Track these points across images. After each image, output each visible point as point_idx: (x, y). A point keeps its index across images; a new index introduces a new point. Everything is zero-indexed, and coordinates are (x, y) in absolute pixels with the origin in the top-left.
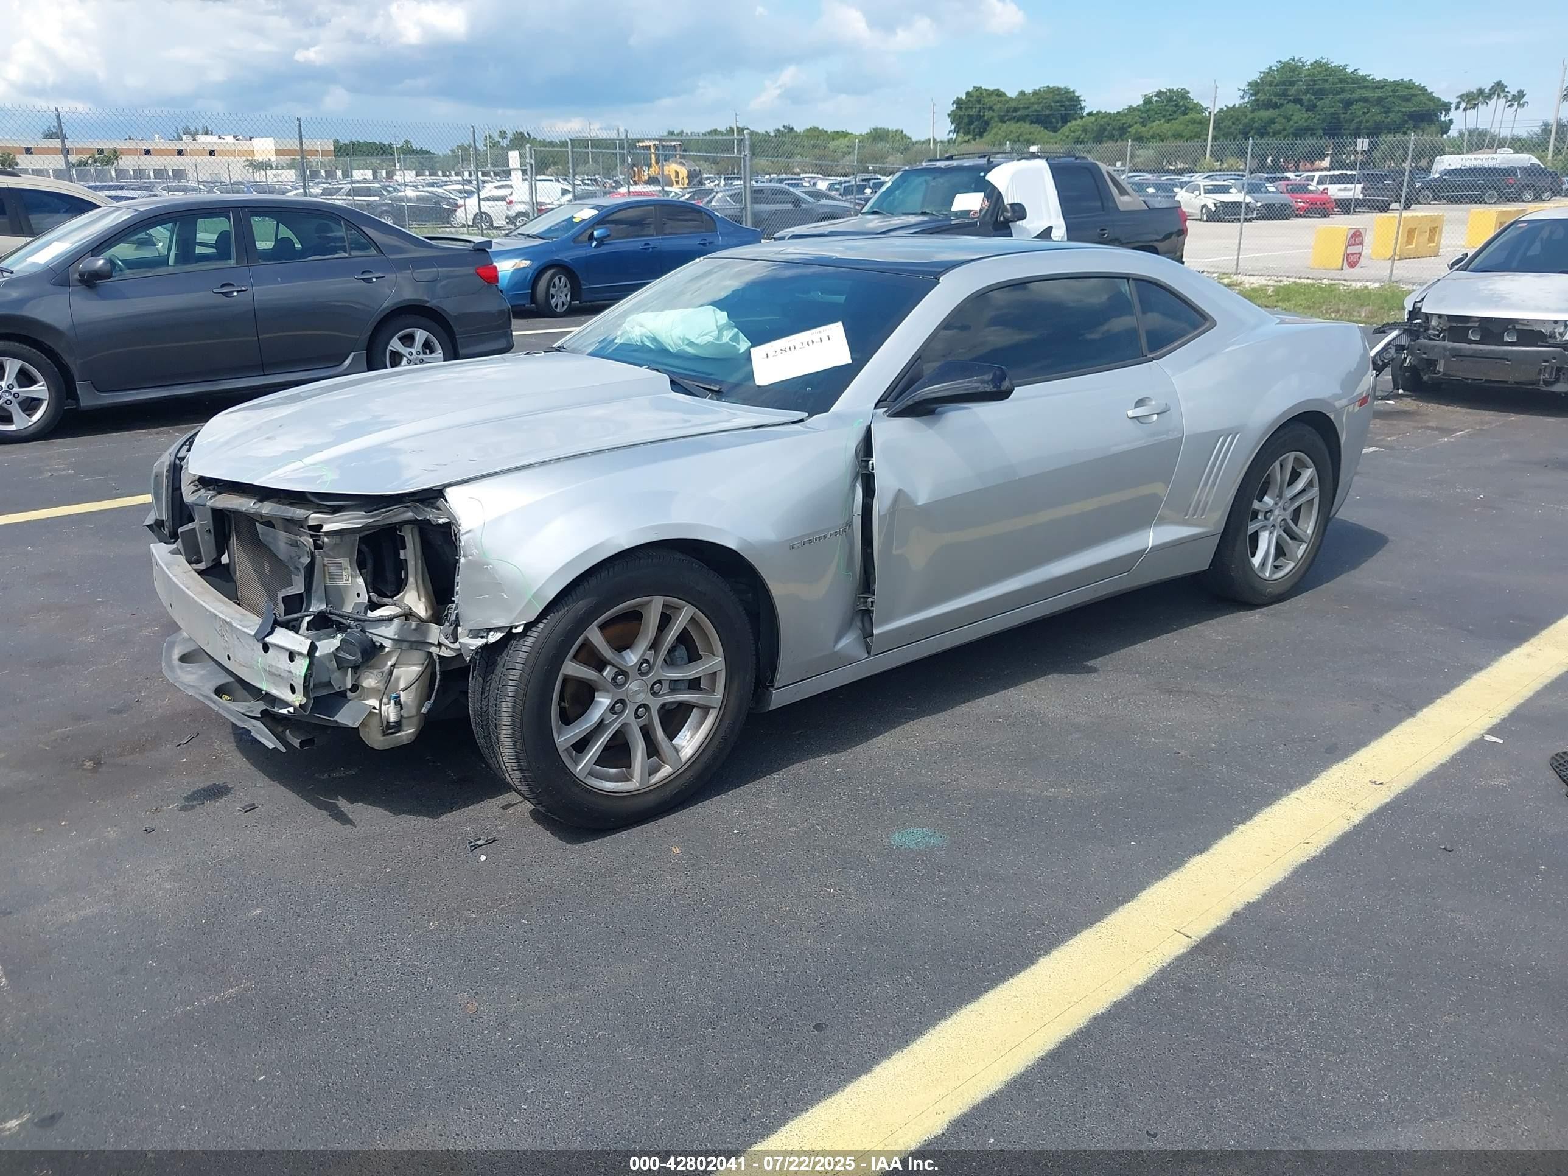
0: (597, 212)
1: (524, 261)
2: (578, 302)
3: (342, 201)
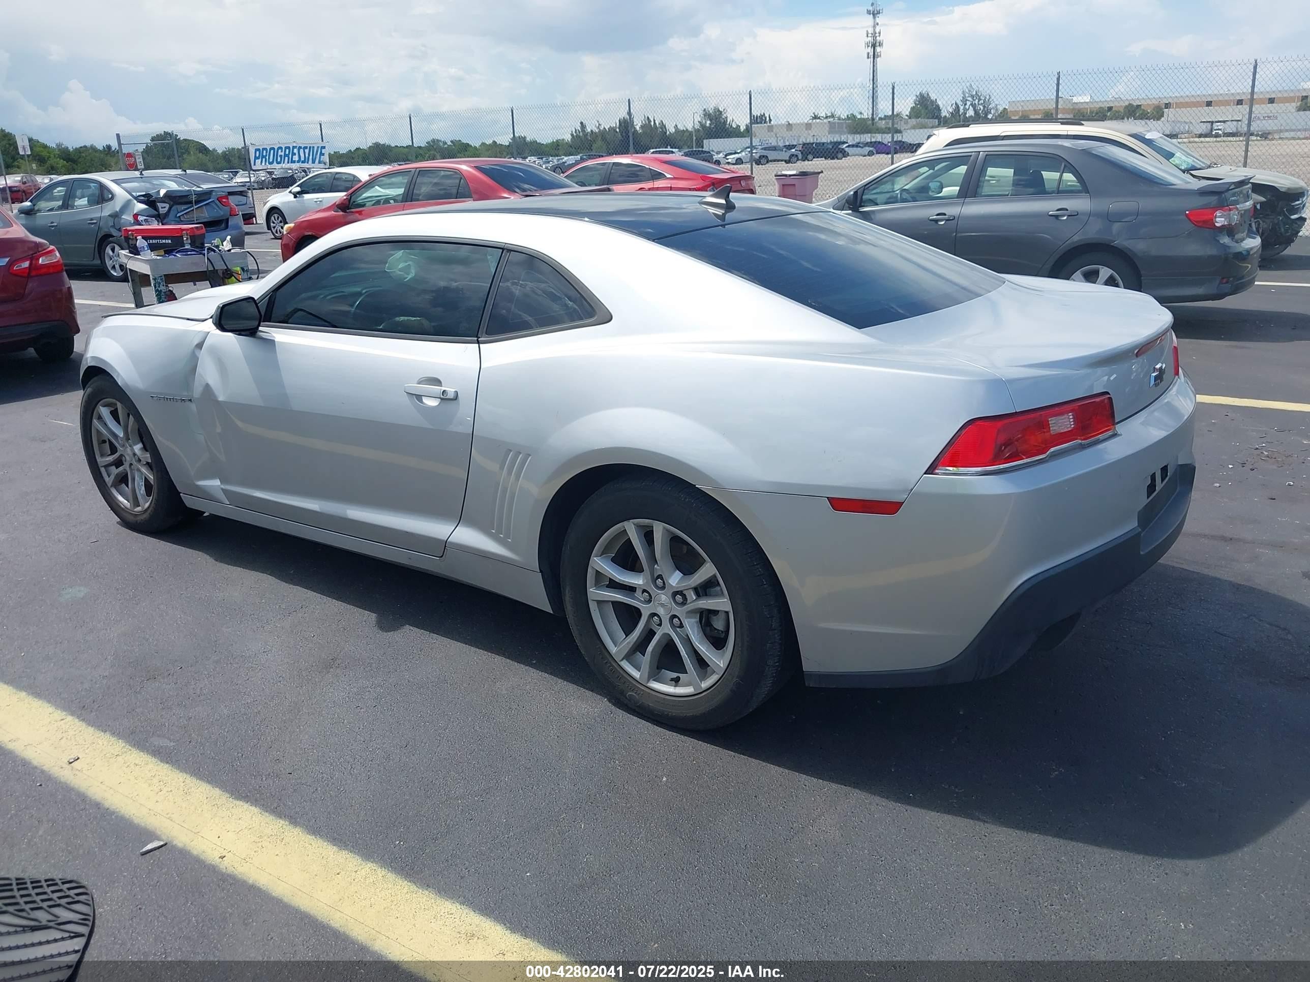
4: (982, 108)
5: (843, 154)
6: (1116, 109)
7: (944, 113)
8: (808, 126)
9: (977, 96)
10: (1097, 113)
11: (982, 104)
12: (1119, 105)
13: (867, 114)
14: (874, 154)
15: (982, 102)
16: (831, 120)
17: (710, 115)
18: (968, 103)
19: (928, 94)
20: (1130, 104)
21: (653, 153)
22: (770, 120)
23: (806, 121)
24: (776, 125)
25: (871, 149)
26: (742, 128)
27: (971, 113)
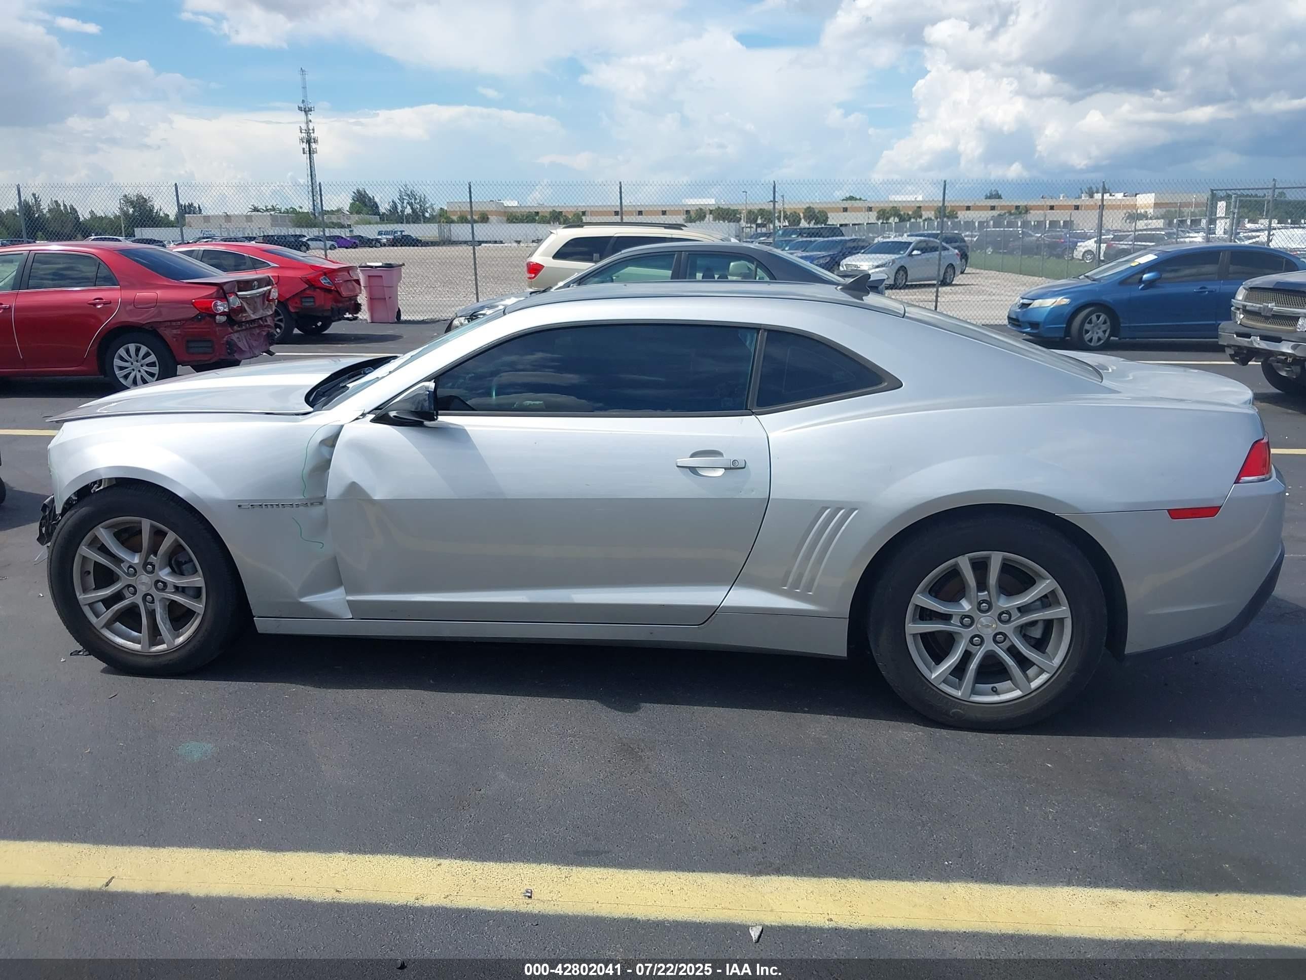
0: (1156, 257)
1: (1065, 300)
2: (1117, 338)
3: (1128, 246)
4: (418, 206)
5: (307, 248)
6: (542, 214)
7: (382, 210)
8: (249, 218)
9: (412, 195)
10: (527, 217)
11: (418, 203)
12: (546, 211)
13: (307, 207)
14: (335, 248)
15: (418, 201)
16: (272, 213)
17: (132, 203)
18: (405, 202)
19: (365, 191)
20: (554, 210)
21: (94, 240)
22: (200, 210)
23: (245, 214)
24: (213, 216)
25: (333, 243)
26: (172, 218)
27: (408, 210)
